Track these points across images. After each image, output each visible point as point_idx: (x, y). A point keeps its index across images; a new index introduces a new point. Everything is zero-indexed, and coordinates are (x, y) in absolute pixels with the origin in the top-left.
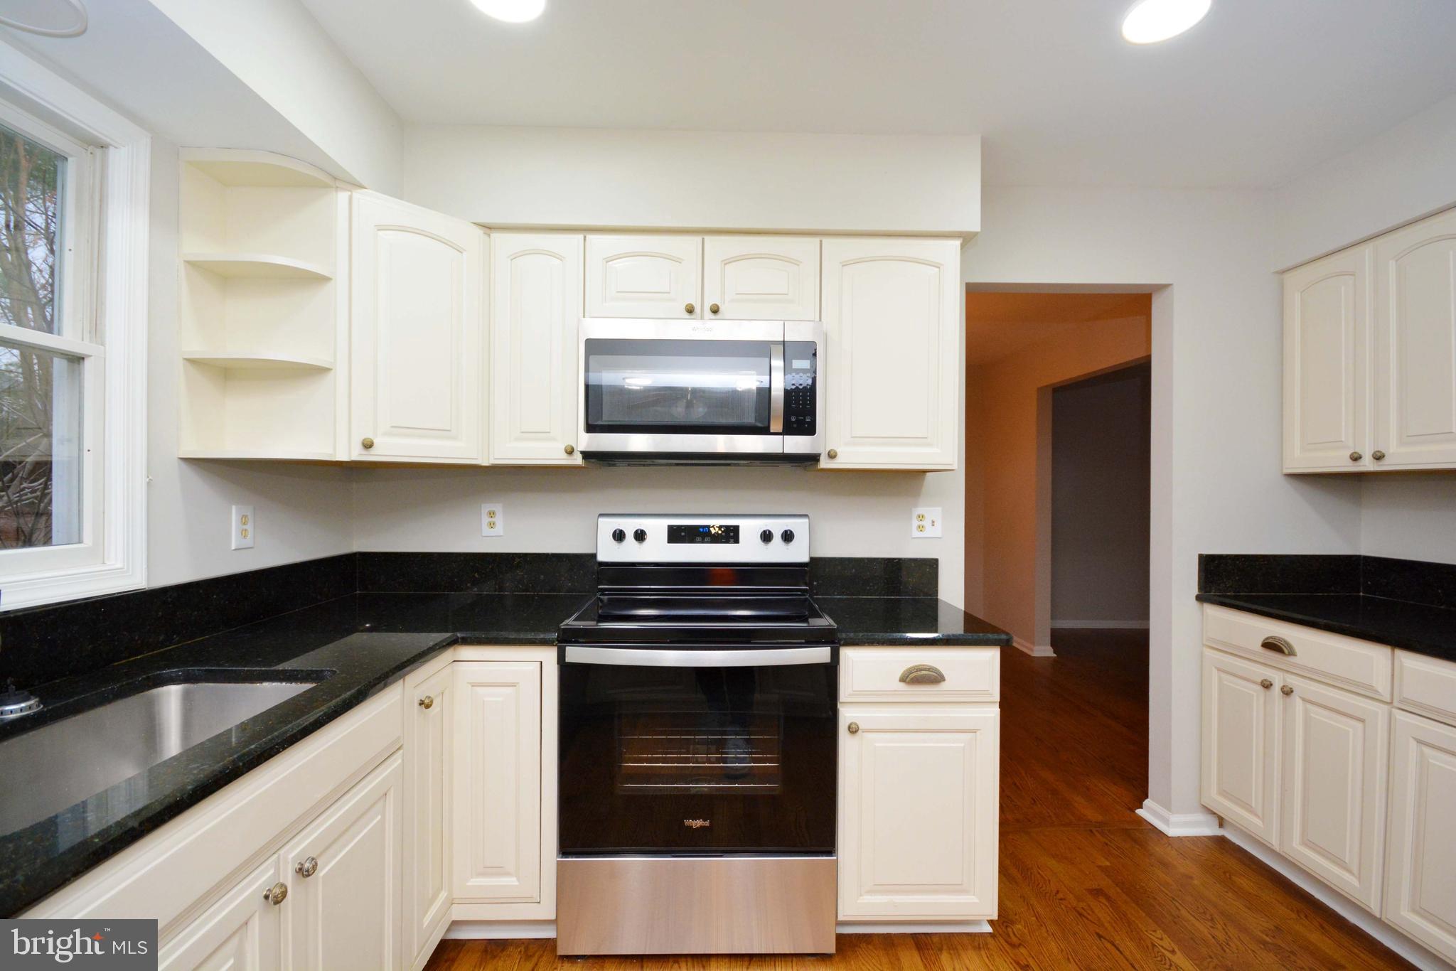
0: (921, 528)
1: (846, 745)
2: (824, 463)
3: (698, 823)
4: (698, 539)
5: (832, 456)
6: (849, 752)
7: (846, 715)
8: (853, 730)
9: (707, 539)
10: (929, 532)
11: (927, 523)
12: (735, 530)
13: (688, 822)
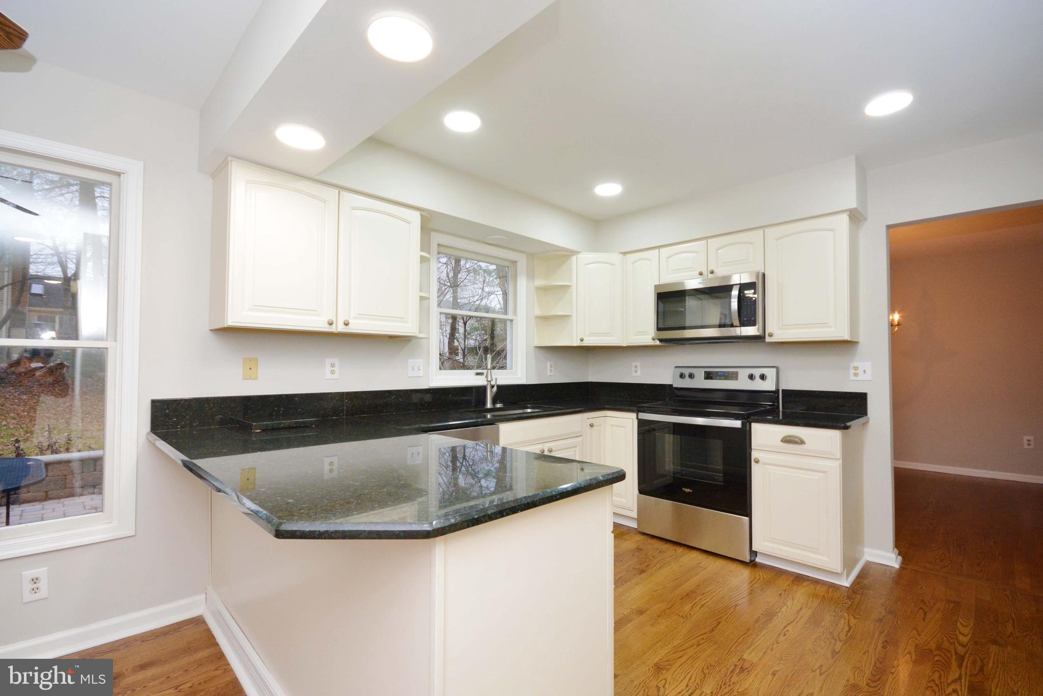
0: (856, 375)
1: (754, 467)
2: (768, 339)
3: (687, 490)
4: (718, 378)
5: (771, 335)
6: (757, 473)
7: (754, 454)
8: (757, 462)
9: (722, 378)
10: (862, 377)
11: (860, 371)
12: (737, 373)
13: (684, 489)
